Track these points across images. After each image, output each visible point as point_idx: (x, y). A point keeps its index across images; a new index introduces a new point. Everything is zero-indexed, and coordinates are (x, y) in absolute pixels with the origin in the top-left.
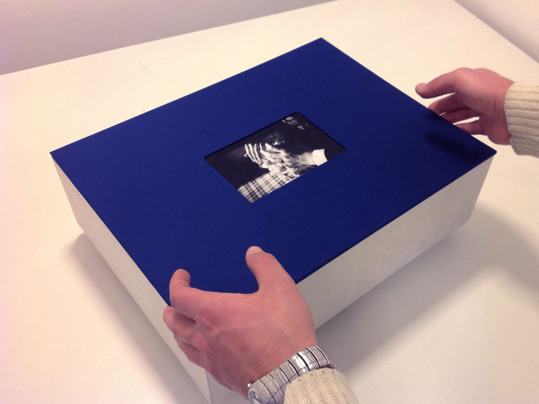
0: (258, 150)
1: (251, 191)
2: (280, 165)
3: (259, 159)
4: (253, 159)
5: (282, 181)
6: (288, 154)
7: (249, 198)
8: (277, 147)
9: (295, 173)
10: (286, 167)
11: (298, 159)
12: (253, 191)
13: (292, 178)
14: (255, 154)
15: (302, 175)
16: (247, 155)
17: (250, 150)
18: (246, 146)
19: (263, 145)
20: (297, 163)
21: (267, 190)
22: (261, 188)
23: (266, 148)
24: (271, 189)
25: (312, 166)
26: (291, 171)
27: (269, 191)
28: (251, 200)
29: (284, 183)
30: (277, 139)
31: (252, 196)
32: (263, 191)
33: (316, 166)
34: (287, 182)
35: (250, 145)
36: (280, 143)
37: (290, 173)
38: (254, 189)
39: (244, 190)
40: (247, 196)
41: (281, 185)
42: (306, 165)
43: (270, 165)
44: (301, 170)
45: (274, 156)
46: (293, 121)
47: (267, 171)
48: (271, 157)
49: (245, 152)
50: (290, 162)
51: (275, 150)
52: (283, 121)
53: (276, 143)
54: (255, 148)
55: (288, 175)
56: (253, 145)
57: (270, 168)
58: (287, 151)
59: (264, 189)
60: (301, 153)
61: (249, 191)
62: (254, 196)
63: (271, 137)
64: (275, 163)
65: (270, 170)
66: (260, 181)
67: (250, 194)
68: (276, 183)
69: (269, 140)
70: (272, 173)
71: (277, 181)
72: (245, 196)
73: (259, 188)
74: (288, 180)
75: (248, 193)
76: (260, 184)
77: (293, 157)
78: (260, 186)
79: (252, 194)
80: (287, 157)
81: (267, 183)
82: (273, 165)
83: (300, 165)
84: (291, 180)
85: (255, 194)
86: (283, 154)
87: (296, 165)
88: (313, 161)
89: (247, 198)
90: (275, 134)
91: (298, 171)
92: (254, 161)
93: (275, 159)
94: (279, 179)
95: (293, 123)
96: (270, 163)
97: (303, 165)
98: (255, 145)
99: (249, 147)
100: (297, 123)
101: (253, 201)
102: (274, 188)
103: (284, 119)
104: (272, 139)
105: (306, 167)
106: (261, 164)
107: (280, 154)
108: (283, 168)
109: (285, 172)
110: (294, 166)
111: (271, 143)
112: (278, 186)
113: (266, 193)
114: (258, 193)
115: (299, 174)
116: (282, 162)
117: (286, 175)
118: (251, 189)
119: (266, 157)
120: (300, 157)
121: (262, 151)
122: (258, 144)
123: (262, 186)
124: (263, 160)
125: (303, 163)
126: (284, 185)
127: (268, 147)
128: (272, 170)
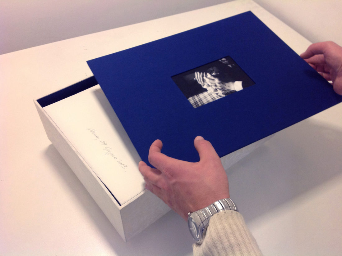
0: (203, 76)
2: (214, 87)
3: (202, 82)
4: (199, 81)
5: (214, 98)
6: (220, 81)
7: (194, 105)
8: (214, 76)
9: (223, 94)
10: (218, 90)
11: (225, 86)
13: (220, 96)
14: (200, 79)
15: (226, 95)
16: (196, 79)
17: (198, 76)
18: (196, 73)
19: (206, 74)
20: (224, 88)
21: (205, 102)
22: (201, 100)
23: (207, 76)
24: (207, 102)
25: (233, 91)
26: (220, 92)
27: (205, 103)
28: (195, 106)
29: (215, 99)
30: (214, 71)
31: (195, 104)
33: (235, 91)
34: (217, 99)
35: (198, 73)
36: (216, 74)
38: (197, 100)
39: (191, 100)
40: (193, 104)
41: (213, 100)
42: (230, 90)
43: (208, 87)
44: (226, 92)
45: (211, 81)
46: (226, 61)
47: (206, 90)
48: (209, 82)
49: (195, 77)
50: (220, 87)
51: (212, 78)
52: (220, 60)
53: (214, 74)
54: (201, 75)
56: (200, 73)
57: (208, 89)
58: (220, 80)
59: (203, 101)
60: (228, 82)
61: (194, 101)
63: (211, 69)
64: (211, 86)
65: (208, 90)
66: (201, 96)
67: (195, 102)
68: (210, 98)
70: (209, 92)
71: (211, 97)
72: (192, 103)
73: (200, 100)
74: (218, 97)
75: (193, 102)
76: (201, 98)
77: (222, 83)
78: (201, 99)
79: (196, 103)
80: (219, 83)
81: (205, 97)
82: (210, 88)
83: (226, 89)
84: (220, 98)
85: (197, 103)
86: (217, 81)
87: (224, 89)
88: (234, 88)
89: (192, 105)
90: (214, 68)
91: (224, 93)
92: (199, 83)
94: (213, 96)
95: (226, 63)
96: (208, 85)
97: (228, 90)
99: (197, 74)
100: (228, 63)
101: (196, 107)
102: (209, 101)
103: (221, 59)
104: (211, 71)
105: (229, 91)
106: (203, 86)
107: (215, 81)
108: (216, 90)
111: (211, 73)
112: (211, 101)
113: (204, 104)
114: (199, 103)
115: (225, 95)
116: (216, 86)
117: (217, 94)
118: (196, 100)
119: (207, 82)
120: (227, 84)
121: (205, 78)
122: (203, 73)
123: (202, 99)
124: (205, 83)
125: (228, 88)
126: (215, 100)
127: (209, 75)
128: (210, 90)
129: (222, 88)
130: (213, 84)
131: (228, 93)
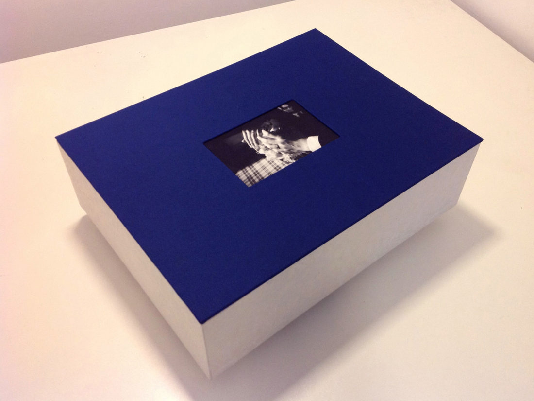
0: (255, 136)
1: (248, 176)
2: (276, 151)
3: (256, 144)
4: (250, 144)
5: (278, 166)
6: (285, 140)
7: (247, 182)
8: (273, 133)
9: (291, 158)
10: (282, 153)
11: (293, 145)
12: (251, 176)
13: (287, 163)
14: (252, 140)
15: (297, 160)
16: (245, 141)
17: (247, 136)
18: (243, 133)
20: (292, 149)
21: (264, 174)
23: (262, 134)
24: (268, 174)
25: (307, 152)
27: (265, 176)
28: (248, 184)
29: (280, 168)
30: (273, 126)
31: (249, 180)
32: (260, 176)
33: (310, 152)
34: (283, 167)
35: (247, 132)
36: (276, 129)
38: (251, 173)
39: (242, 175)
41: (277, 170)
42: (301, 151)
43: (266, 151)
44: (296, 156)
45: (270, 142)
47: (263, 156)
48: (267, 143)
49: (243, 138)
50: (286, 148)
51: (271, 136)
52: (280, 109)
53: (272, 130)
54: (252, 134)
55: (284, 160)
56: (250, 132)
57: (267, 153)
58: (283, 138)
59: (261, 173)
60: (296, 139)
61: (246, 176)
62: (252, 180)
63: (267, 123)
64: (272, 149)
65: (266, 155)
66: (257, 166)
67: (248, 178)
68: (273, 168)
69: (266, 127)
71: (273, 166)
72: (243, 180)
73: (257, 173)
74: (284, 165)
75: (246, 178)
76: (257, 169)
77: (288, 143)
78: (257, 171)
79: (250, 178)
80: (283, 143)
81: (264, 168)
82: (270, 151)
83: (295, 151)
84: (287, 165)
85: (252, 178)
86: (279, 140)
87: (292, 151)
88: (308, 147)
89: (245, 182)
90: (272, 121)
91: (293, 157)
93: (271, 145)
94: (275, 164)
95: (289, 110)
96: (267, 149)
97: (298, 151)
98: (252, 131)
100: (292, 111)
101: (250, 185)
102: (270, 172)
103: (280, 106)
104: (268, 126)
105: (301, 153)
106: (258, 150)
107: (276, 140)
108: (279, 154)
109: (281, 158)
111: (267, 130)
112: (274, 171)
113: (263, 178)
114: (255, 178)
115: (295, 160)
116: (278, 147)
117: (282, 160)
118: (249, 174)
119: (263, 143)
120: (295, 143)
121: (259, 137)
123: (259, 171)
124: (260, 146)
125: (299, 149)
126: (280, 170)
127: (265, 133)
128: (269, 155)
129: (289, 150)
130: (273, 146)
131: (298, 156)
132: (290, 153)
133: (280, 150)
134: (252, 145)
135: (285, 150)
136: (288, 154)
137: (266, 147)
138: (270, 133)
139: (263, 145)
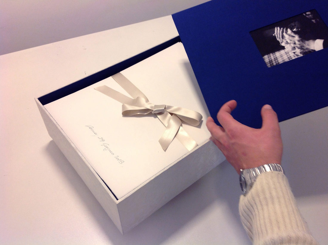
0: (283, 32)
1: (270, 60)
2: (293, 45)
3: (281, 38)
4: (278, 38)
5: (290, 57)
6: (301, 39)
9: (301, 53)
10: (296, 48)
11: (305, 44)
12: (272, 60)
13: (297, 56)
14: (280, 35)
15: (304, 55)
16: (275, 35)
17: (278, 31)
19: (286, 30)
20: (303, 46)
21: (280, 61)
22: (277, 59)
23: (287, 32)
24: (282, 61)
25: (312, 50)
26: (298, 51)
28: (269, 65)
30: (296, 27)
31: (270, 63)
32: (278, 61)
33: (314, 51)
34: (294, 58)
35: (278, 28)
36: (297, 30)
37: (297, 52)
38: (273, 58)
39: (266, 58)
40: (267, 62)
41: (289, 59)
42: (309, 49)
43: (286, 45)
44: (304, 51)
45: (291, 38)
46: (310, 16)
47: (283, 48)
48: (289, 39)
49: (274, 33)
50: (299, 45)
51: (293, 34)
52: (304, 15)
53: (295, 30)
55: (296, 53)
56: (280, 29)
58: (300, 37)
59: (278, 60)
60: (308, 39)
61: (269, 59)
62: (271, 63)
63: (293, 24)
64: (290, 44)
65: (285, 48)
66: (277, 54)
67: (270, 61)
68: (287, 57)
69: (291, 27)
70: (286, 50)
72: (266, 62)
74: (294, 56)
75: (268, 61)
76: (277, 56)
77: (302, 41)
79: (271, 62)
80: (299, 41)
81: (281, 56)
82: (288, 45)
83: (305, 48)
84: (296, 57)
86: (297, 38)
87: (303, 47)
88: (314, 47)
89: (267, 64)
90: (297, 23)
91: (302, 52)
93: (291, 40)
94: (289, 55)
96: (287, 43)
97: (307, 49)
98: (282, 29)
100: (312, 18)
101: (269, 67)
102: (284, 60)
103: (305, 13)
104: (293, 26)
105: (308, 50)
106: (282, 43)
107: (295, 38)
108: (294, 48)
109: (294, 51)
110: (301, 48)
111: (291, 29)
112: (287, 60)
113: (279, 63)
114: (274, 62)
115: (303, 54)
116: (295, 43)
117: (294, 53)
118: (271, 58)
119: (286, 39)
120: (307, 42)
121: (284, 34)
124: (283, 40)
125: (307, 47)
126: (291, 59)
127: (289, 31)
128: (287, 48)
129: (301, 47)
130: (292, 42)
131: (306, 52)
132: (301, 49)
133: (295, 45)
134: (279, 38)
135: (298, 46)
136: (300, 49)
137: (287, 42)
138: (293, 32)
139: (286, 40)
